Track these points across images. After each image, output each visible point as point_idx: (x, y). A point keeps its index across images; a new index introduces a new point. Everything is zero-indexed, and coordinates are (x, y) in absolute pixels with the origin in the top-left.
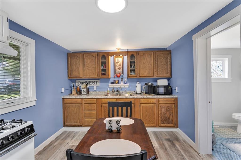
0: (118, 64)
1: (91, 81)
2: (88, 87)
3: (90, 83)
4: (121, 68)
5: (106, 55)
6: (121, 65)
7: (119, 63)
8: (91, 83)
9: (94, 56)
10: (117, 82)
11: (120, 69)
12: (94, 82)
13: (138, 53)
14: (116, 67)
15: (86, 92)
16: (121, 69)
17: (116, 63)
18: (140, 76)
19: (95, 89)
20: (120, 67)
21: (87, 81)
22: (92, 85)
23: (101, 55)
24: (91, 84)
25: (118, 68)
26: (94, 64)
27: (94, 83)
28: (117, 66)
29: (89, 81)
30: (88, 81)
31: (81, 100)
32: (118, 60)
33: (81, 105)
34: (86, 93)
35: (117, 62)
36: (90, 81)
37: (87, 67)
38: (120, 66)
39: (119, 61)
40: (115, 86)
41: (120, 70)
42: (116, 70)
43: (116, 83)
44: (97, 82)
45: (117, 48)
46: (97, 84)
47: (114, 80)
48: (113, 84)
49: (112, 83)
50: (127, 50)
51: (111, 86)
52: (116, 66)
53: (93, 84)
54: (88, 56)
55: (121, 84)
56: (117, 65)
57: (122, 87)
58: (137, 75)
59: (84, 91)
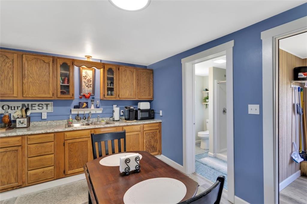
0: (87, 80)
1: (36, 104)
3: (33, 108)
4: (91, 86)
5: (69, 63)
6: (91, 81)
7: (87, 77)
8: (35, 107)
9: (46, 61)
10: (85, 105)
11: (89, 86)
12: (40, 105)
13: (118, 68)
14: (83, 84)
15: (26, 123)
16: (91, 87)
17: (84, 77)
18: (120, 97)
19: (44, 116)
20: (89, 84)
21: (26, 103)
22: (38, 111)
23: (60, 62)
24: (36, 109)
25: (86, 85)
27: (41, 108)
28: (84, 82)
29: (30, 103)
30: (28, 105)
31: (20, 138)
32: (86, 73)
33: (20, 148)
34: (26, 126)
35: (86, 76)
36: (32, 105)
37: (30, 80)
38: (90, 82)
39: (88, 75)
40: (81, 111)
41: (89, 88)
42: (83, 87)
43: (83, 107)
44: (47, 105)
45: (86, 56)
46: (47, 109)
47: (80, 103)
48: (79, 108)
49: (75, 107)
50: (101, 60)
51: (75, 112)
52: (83, 82)
53: (39, 109)
54: (33, 59)
55: (91, 108)
56: (85, 80)
58: (116, 97)
59: (21, 122)
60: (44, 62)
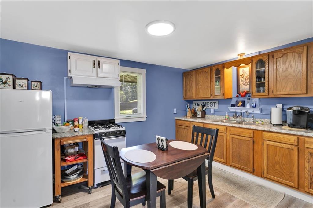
0: (244, 78)
1: (209, 103)
2: (204, 109)
3: (208, 105)
4: (249, 83)
6: (248, 78)
7: (244, 75)
8: (208, 104)
10: (240, 103)
11: (246, 84)
12: (211, 103)
14: (241, 83)
15: (200, 115)
16: (248, 85)
17: (241, 75)
19: (212, 112)
20: (246, 82)
21: (204, 102)
22: (210, 107)
24: (209, 106)
25: (243, 83)
26: (206, 82)
27: (211, 105)
28: (242, 81)
29: (206, 102)
30: (205, 103)
31: (189, 122)
32: (243, 71)
33: (189, 128)
34: (200, 117)
35: (243, 75)
36: (207, 103)
37: (200, 86)
38: (247, 80)
39: (246, 73)
40: (239, 110)
41: (246, 86)
42: (240, 86)
43: (239, 105)
44: (215, 103)
45: (238, 55)
46: (215, 106)
47: (236, 101)
48: (234, 107)
49: (233, 105)
50: (259, 52)
51: (233, 110)
52: (240, 81)
53: (210, 106)
54: (201, 73)
55: (246, 107)
56: (242, 79)
57: (250, 111)
58: (269, 93)
60: (206, 72)
